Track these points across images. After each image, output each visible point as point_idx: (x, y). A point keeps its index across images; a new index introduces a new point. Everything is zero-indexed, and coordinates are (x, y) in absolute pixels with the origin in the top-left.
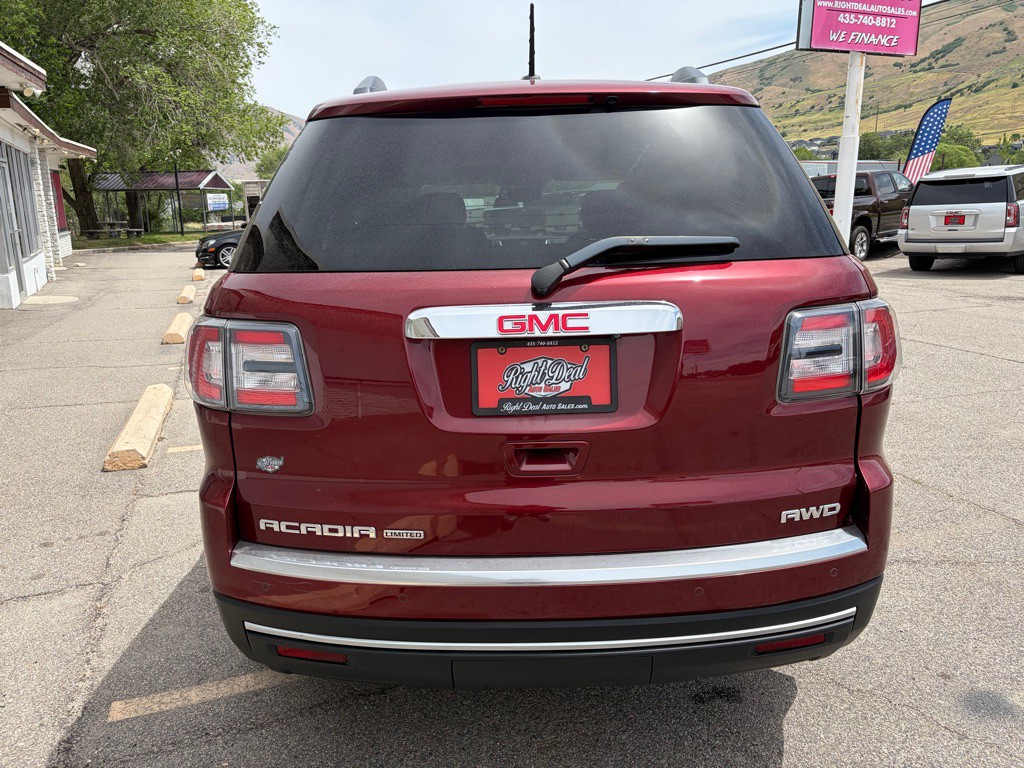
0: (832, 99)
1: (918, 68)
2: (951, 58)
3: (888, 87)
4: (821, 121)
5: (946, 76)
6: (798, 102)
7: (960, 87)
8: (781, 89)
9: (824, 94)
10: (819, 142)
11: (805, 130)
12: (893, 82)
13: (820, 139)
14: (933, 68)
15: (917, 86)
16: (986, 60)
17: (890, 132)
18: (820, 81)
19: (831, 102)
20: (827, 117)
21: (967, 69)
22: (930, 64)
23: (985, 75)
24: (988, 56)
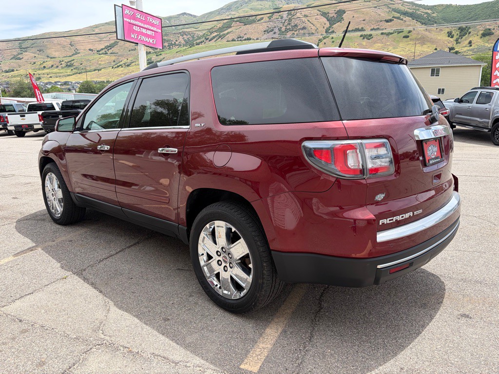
0: (62, 63)
1: (100, 53)
2: (114, 49)
3: (88, 60)
4: (58, 73)
5: (114, 58)
6: (44, 62)
7: (121, 63)
8: (33, 55)
9: (58, 60)
10: (60, 83)
11: (51, 77)
12: (91, 58)
13: (59, 82)
14: (107, 53)
15: (101, 61)
16: (129, 53)
17: (94, 81)
18: (54, 53)
19: (61, 64)
20: (61, 71)
21: (122, 56)
22: (105, 51)
23: (130, 59)
24: (130, 51)
